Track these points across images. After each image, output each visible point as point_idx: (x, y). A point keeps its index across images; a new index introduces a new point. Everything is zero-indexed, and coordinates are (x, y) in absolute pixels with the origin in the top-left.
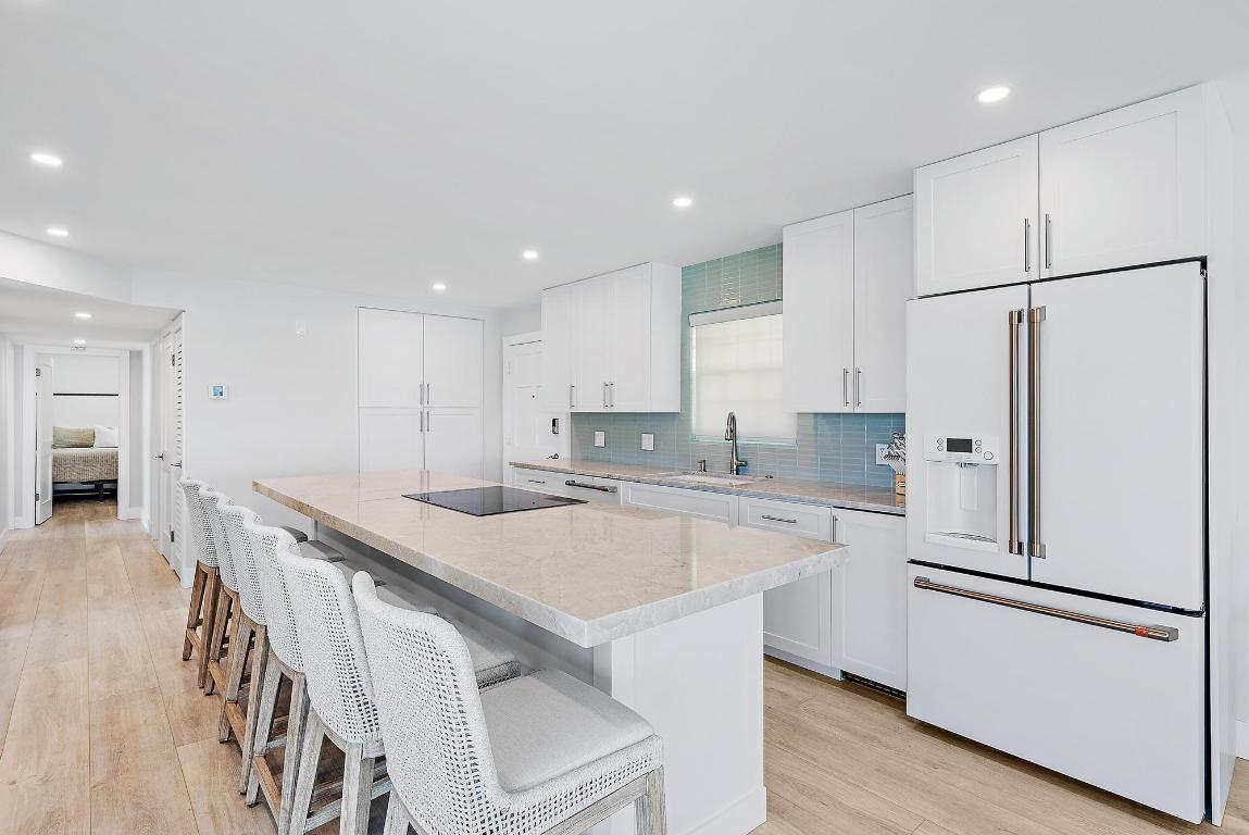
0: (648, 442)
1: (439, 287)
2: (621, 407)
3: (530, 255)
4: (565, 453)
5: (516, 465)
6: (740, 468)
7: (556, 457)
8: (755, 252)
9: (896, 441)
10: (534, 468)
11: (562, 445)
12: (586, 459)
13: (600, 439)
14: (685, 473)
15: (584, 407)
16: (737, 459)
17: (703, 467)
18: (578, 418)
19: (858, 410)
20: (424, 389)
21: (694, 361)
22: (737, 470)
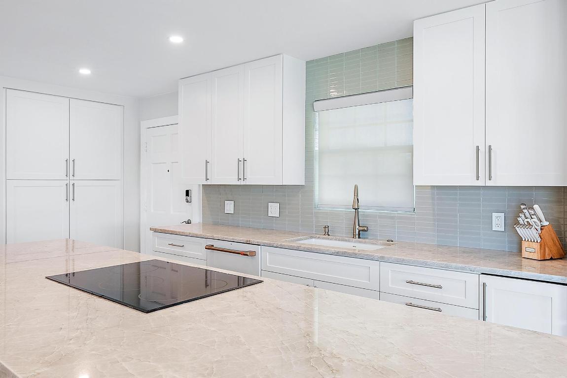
0: (274, 210)
1: (85, 72)
2: (252, 179)
3: (176, 39)
4: (197, 218)
5: (156, 231)
6: (361, 232)
7: (189, 222)
8: (374, 47)
9: (525, 211)
10: (172, 233)
11: (195, 211)
12: (216, 224)
13: (229, 207)
14: (312, 237)
15: (217, 179)
16: (359, 225)
17: (327, 232)
18: (210, 189)
19: (489, 183)
20: (70, 165)
21: (317, 141)
22: (359, 234)
